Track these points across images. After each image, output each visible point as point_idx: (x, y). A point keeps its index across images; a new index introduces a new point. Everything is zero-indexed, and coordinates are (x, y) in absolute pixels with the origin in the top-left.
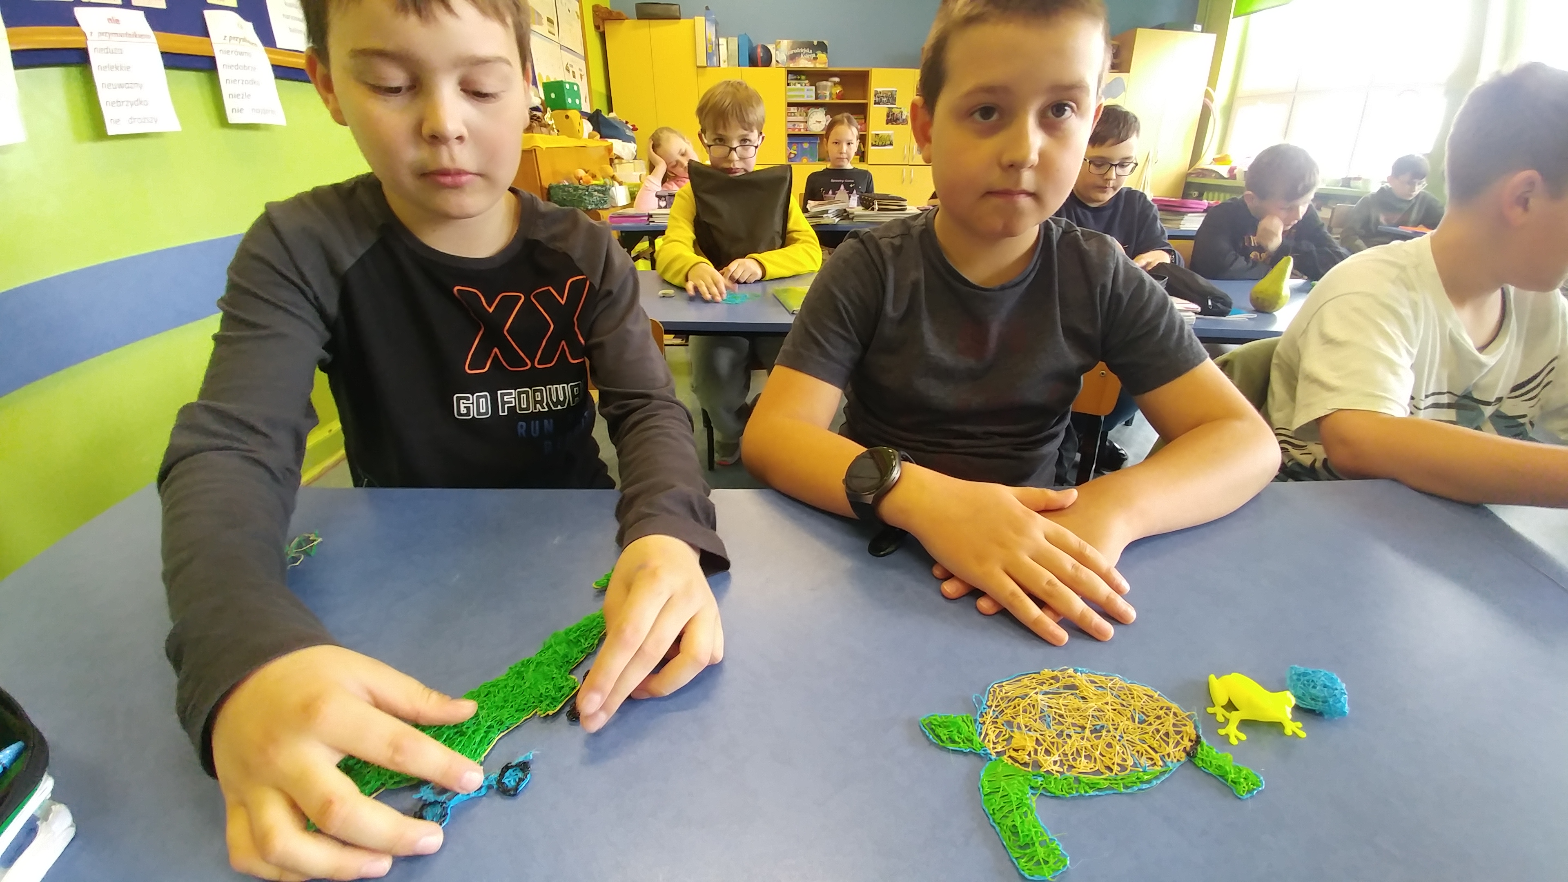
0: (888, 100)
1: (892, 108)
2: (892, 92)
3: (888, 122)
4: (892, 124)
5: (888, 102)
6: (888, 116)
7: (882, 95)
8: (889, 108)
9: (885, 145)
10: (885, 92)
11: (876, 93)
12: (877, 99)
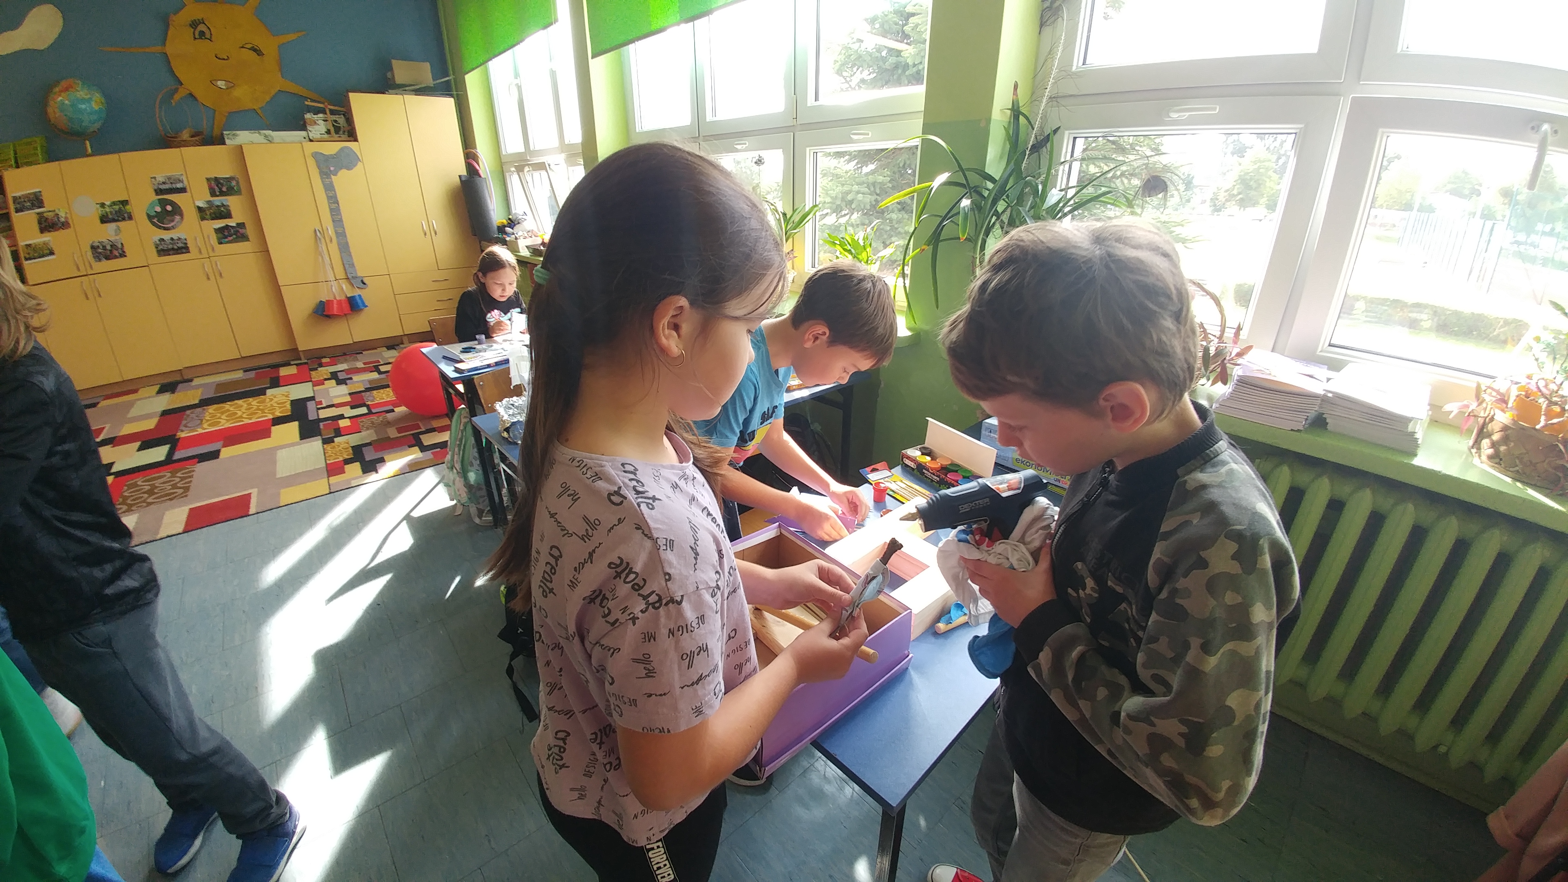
0: (32, 204)
1: (43, 213)
2: (35, 193)
3: (42, 230)
4: (49, 231)
5: (33, 207)
6: (40, 223)
7: (23, 200)
8: (38, 214)
9: (43, 256)
10: (27, 196)
11: (15, 199)
12: (18, 206)
